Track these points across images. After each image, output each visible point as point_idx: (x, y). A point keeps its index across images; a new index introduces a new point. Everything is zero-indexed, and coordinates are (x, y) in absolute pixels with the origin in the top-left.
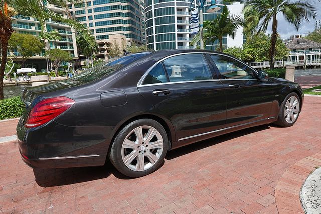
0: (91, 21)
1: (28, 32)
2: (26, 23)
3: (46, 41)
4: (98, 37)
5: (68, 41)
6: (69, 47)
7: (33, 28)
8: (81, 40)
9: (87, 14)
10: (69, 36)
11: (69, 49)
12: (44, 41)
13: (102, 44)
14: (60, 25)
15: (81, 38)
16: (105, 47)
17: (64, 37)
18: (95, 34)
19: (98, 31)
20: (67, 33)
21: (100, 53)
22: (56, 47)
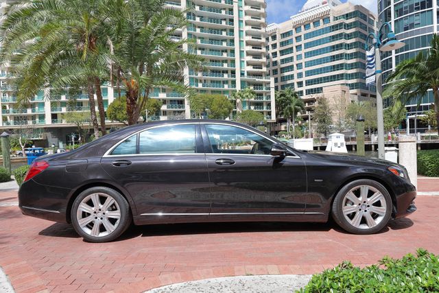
0: (300, 71)
1: (219, 92)
2: (220, 82)
3: (238, 101)
4: (309, 92)
5: (264, 99)
6: (265, 107)
8: (282, 97)
9: (295, 62)
10: (266, 93)
11: (265, 109)
12: (235, 101)
13: (311, 101)
14: (257, 80)
15: (281, 95)
16: (316, 104)
17: (260, 95)
18: (304, 88)
19: (308, 83)
20: (264, 90)
21: (308, 113)
22: (250, 108)
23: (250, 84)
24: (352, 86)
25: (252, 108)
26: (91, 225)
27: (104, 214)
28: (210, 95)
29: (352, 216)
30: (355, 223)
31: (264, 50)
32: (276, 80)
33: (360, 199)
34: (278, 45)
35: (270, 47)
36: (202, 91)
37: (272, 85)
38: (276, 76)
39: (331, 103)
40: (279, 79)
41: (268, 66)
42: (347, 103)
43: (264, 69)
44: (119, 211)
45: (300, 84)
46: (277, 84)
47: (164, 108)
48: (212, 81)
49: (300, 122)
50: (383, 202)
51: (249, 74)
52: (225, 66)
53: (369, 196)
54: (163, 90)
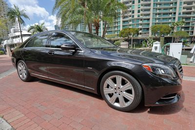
2: (167, 19)
5: (191, 25)
7: (170, 21)
11: (190, 30)
12: (174, 27)
17: (189, 23)
20: (191, 21)
23: (183, 18)
25: (183, 30)
28: (161, 25)
36: (158, 23)
43: (193, 10)
47: (140, 32)
48: (163, 19)
51: (183, 13)
52: (171, 11)
54: (141, 24)
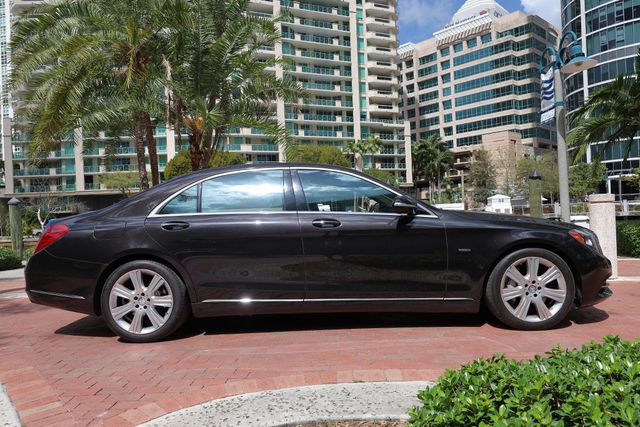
0: (447, 112)
1: (329, 143)
2: (330, 128)
3: (357, 155)
4: (461, 142)
5: (396, 153)
6: (396, 165)
7: (339, 135)
8: (423, 150)
9: (440, 99)
10: (398, 144)
11: (396, 168)
12: (353, 156)
13: (465, 156)
14: (385, 125)
15: (420, 148)
16: (472, 160)
17: (390, 147)
18: (455, 137)
19: (460, 129)
20: (395, 139)
21: (460, 173)
22: (374, 166)
23: (374, 130)
24: (525, 134)
25: (378, 166)
26: (129, 317)
27: (149, 300)
28: (316, 148)
29: (515, 303)
30: (520, 313)
31: (394, 81)
32: (413, 125)
33: (527, 277)
34: (416, 74)
35: (404, 77)
36: (304, 141)
37: (408, 132)
38: (413, 119)
39: (495, 157)
40: (418, 124)
41: (400, 105)
42: (518, 158)
43: (395, 109)
44: (170, 296)
45: (448, 131)
46: (414, 131)
48: (320, 127)
49: (449, 187)
50: (562, 282)
51: (374, 116)
52: (338, 104)
53: (540, 274)
54: (248, 140)
